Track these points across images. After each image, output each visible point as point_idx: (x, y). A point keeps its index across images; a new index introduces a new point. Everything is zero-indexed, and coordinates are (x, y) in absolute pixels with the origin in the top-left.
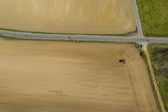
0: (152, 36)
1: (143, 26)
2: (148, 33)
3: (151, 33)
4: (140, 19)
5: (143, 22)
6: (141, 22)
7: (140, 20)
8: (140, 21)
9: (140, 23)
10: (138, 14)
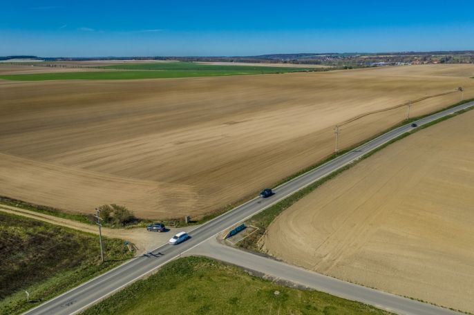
0: (152, 278)
1: (249, 279)
2: (190, 277)
3: (173, 286)
4: (308, 292)
5: (277, 293)
6: (281, 282)
7: (300, 288)
8: (297, 282)
9: (282, 278)
10: (354, 299)
